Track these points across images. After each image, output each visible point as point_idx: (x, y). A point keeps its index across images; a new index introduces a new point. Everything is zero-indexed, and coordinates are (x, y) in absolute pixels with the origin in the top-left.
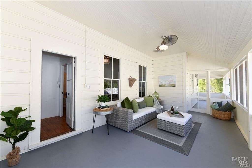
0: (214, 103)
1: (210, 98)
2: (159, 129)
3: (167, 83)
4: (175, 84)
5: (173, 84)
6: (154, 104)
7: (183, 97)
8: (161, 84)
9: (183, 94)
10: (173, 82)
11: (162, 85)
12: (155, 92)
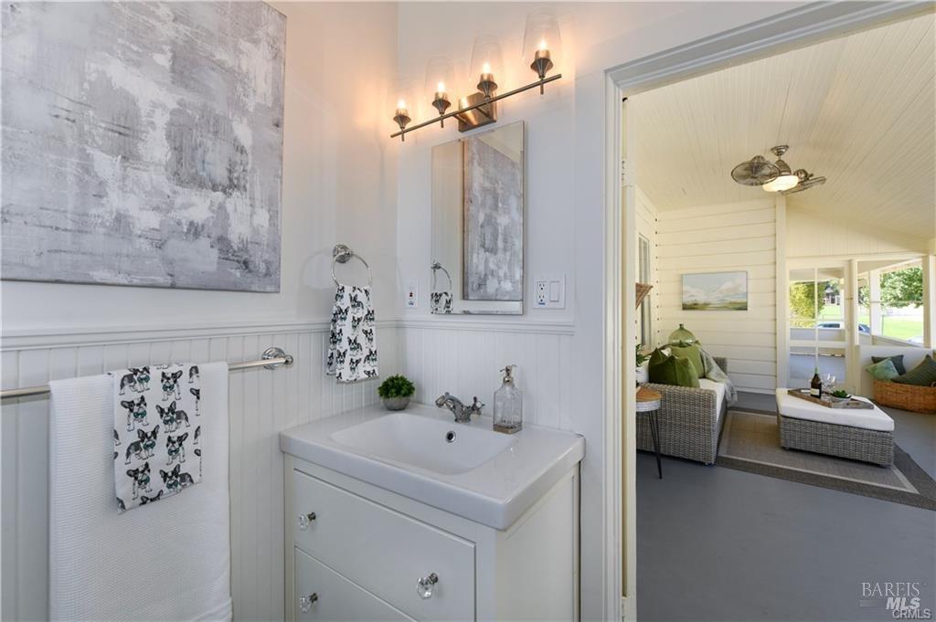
0: (875, 360)
1: (858, 346)
2: (784, 448)
3: (713, 299)
4: (746, 303)
5: (739, 301)
6: (706, 368)
7: (773, 345)
8: (689, 300)
9: (775, 334)
10: (738, 294)
11: (695, 304)
12: (679, 327)
